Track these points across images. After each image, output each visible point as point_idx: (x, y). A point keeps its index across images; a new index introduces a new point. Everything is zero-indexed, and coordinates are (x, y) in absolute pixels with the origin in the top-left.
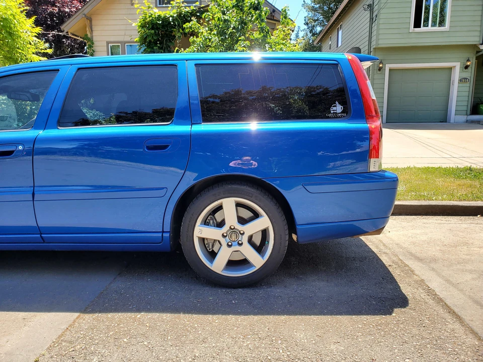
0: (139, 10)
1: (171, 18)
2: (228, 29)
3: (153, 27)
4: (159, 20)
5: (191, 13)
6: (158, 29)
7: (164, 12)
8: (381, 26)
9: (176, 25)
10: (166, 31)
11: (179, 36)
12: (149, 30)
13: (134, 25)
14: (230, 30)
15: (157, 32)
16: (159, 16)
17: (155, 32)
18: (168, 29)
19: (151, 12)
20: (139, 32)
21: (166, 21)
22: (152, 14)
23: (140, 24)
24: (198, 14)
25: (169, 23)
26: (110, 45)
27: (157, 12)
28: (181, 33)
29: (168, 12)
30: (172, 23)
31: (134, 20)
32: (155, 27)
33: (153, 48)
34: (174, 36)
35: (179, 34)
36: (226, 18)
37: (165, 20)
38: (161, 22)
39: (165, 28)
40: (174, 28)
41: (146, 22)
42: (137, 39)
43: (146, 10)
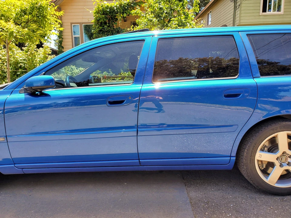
0: (95, 3)
1: (115, 8)
2: (162, 14)
3: (104, 13)
4: (108, 9)
5: (127, 4)
6: (107, 14)
7: (111, 4)
8: (242, 12)
9: (118, 12)
10: (112, 16)
11: (120, 19)
12: (101, 15)
13: (91, 12)
14: (164, 14)
15: (106, 16)
16: (107, 6)
17: (105, 16)
18: (113, 14)
19: (102, 3)
20: (94, 17)
21: (112, 10)
22: (103, 5)
23: (95, 11)
24: (132, 5)
25: (114, 11)
26: (72, 25)
27: (106, 4)
28: (122, 17)
29: (113, 4)
30: (116, 11)
31: (92, 9)
32: (105, 13)
33: (104, 26)
34: (117, 19)
35: (120, 18)
36: (161, 6)
37: (111, 8)
38: (109, 10)
39: (111, 14)
40: (117, 14)
41: (99, 10)
42: (93, 21)
43: (99, 2)
